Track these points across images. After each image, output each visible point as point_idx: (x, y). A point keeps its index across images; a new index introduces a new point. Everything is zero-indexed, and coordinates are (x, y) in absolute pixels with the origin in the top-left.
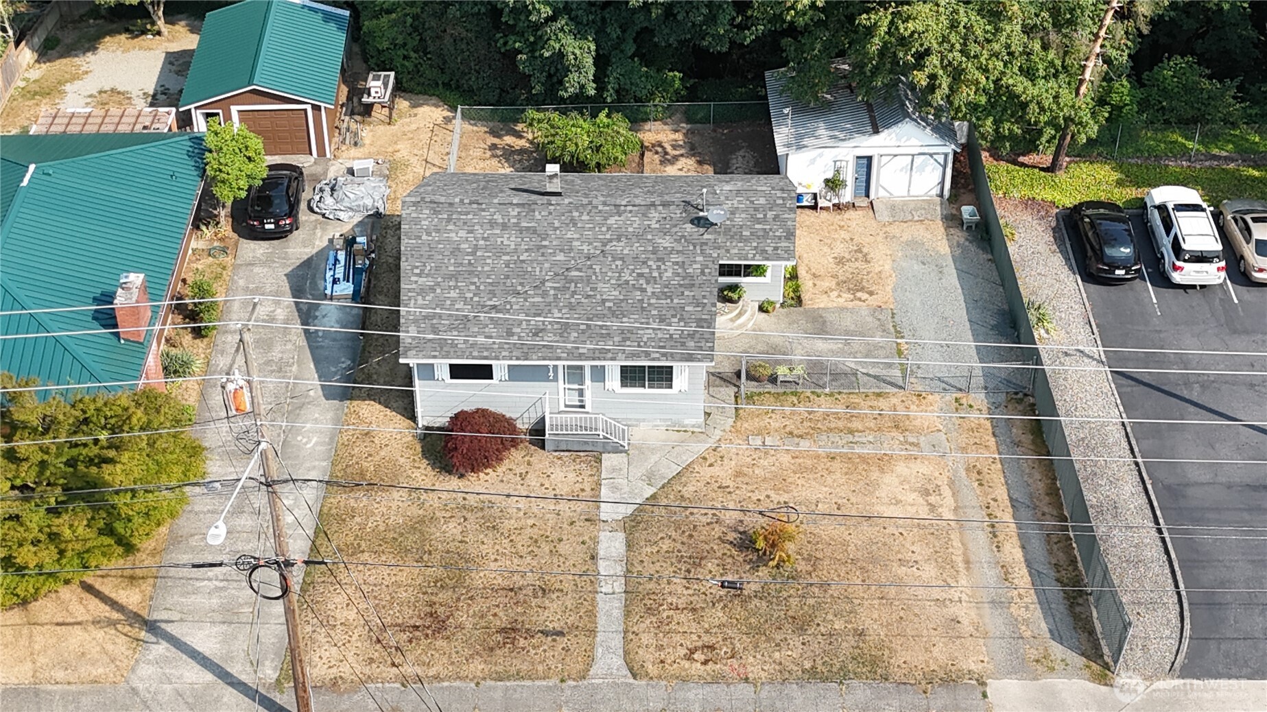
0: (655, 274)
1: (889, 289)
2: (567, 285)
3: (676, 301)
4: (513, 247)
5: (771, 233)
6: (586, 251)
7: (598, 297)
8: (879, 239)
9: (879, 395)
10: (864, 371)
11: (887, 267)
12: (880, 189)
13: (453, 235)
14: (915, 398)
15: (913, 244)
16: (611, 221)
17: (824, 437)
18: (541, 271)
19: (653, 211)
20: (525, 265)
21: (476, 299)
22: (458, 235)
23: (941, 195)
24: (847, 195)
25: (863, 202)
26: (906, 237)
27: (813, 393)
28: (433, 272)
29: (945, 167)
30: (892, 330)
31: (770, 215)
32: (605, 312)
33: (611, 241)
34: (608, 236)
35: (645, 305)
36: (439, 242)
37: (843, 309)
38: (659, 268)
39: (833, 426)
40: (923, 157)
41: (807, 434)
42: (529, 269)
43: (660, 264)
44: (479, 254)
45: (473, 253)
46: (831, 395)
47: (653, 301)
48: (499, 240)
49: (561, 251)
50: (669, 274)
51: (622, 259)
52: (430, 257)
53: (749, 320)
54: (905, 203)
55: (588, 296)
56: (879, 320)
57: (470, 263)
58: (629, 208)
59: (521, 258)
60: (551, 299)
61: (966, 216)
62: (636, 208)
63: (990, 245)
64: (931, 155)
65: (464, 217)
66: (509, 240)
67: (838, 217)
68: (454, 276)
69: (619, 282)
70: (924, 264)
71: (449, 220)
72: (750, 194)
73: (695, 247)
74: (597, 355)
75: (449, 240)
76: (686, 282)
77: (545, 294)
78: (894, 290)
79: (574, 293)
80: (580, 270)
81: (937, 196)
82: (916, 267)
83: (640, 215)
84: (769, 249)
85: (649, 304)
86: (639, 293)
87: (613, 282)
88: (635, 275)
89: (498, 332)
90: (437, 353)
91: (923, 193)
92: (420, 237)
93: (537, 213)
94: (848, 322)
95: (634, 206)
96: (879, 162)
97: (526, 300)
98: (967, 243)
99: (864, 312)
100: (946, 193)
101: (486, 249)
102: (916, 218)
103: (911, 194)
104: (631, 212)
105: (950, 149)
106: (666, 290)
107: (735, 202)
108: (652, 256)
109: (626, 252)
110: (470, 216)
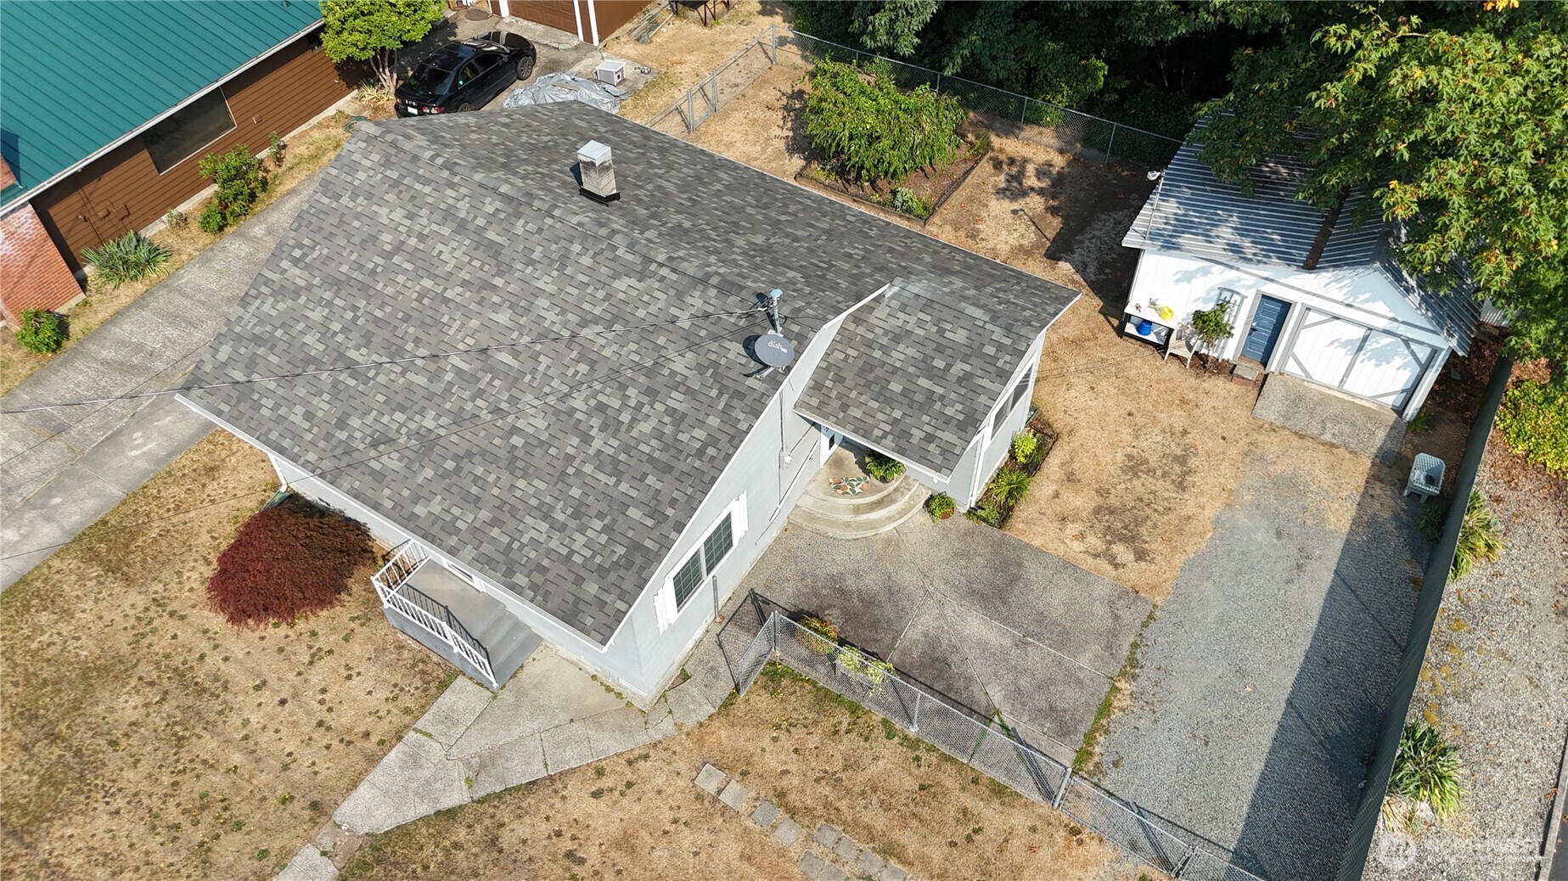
0: (625, 417)
1: (1179, 559)
2: (480, 374)
3: (624, 487)
4: (449, 268)
5: (938, 406)
6: (546, 324)
7: (510, 419)
8: (1233, 451)
9: (998, 791)
10: (1010, 722)
11: (1209, 513)
12: (1291, 359)
13: (384, 211)
14: (1062, 833)
15: (1290, 486)
16: (621, 284)
17: (830, 837)
18: (458, 330)
19: (696, 293)
20: (444, 309)
21: (340, 338)
22: (390, 214)
23: (1400, 411)
24: (1229, 349)
25: (1250, 371)
26: (1283, 467)
27: (885, 722)
28: (317, 264)
29: (1425, 368)
30: (1125, 651)
31: (959, 368)
32: (502, 453)
33: (596, 320)
34: (597, 311)
35: (570, 470)
36: (358, 216)
37: (1067, 565)
38: (640, 405)
39: (866, 817)
40: (1388, 340)
41: (808, 811)
42: (445, 319)
43: (645, 400)
44: (396, 259)
45: (388, 256)
46: (914, 744)
47: (588, 469)
48: (440, 247)
49: (513, 306)
50: (645, 427)
51: (592, 364)
52: (330, 237)
53: (891, 519)
54: (1324, 400)
55: (497, 411)
56: (1116, 617)
57: (373, 272)
58: (664, 272)
59: (448, 294)
60: (438, 388)
61: (1417, 476)
62: (674, 277)
63: (1433, 551)
64: (1407, 342)
65: (418, 186)
66: (452, 253)
67: (1193, 381)
68: (336, 284)
69: (562, 407)
70: (1279, 535)
71: (396, 183)
72: (947, 314)
73: (721, 394)
74: (435, 530)
75: (372, 218)
76: (665, 457)
77: (435, 376)
78: (1190, 565)
79: (480, 393)
80: (516, 354)
81: (1395, 409)
82: (1259, 536)
83: (672, 292)
84: (917, 434)
85: (579, 472)
86: (576, 441)
87: (551, 400)
88: (593, 402)
89: (328, 412)
90: (225, 408)
91: (1368, 394)
92: (337, 197)
93: (522, 221)
94: (1056, 599)
95: (674, 270)
96: (1302, 317)
97: (403, 374)
98: (1390, 527)
99: (1102, 590)
100: (1411, 410)
101: (412, 256)
102: (1327, 437)
103: (1346, 387)
104: (663, 278)
105: (1447, 343)
106: (622, 457)
107: (913, 320)
108: (642, 379)
109: (607, 352)
110: (427, 189)
